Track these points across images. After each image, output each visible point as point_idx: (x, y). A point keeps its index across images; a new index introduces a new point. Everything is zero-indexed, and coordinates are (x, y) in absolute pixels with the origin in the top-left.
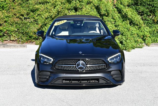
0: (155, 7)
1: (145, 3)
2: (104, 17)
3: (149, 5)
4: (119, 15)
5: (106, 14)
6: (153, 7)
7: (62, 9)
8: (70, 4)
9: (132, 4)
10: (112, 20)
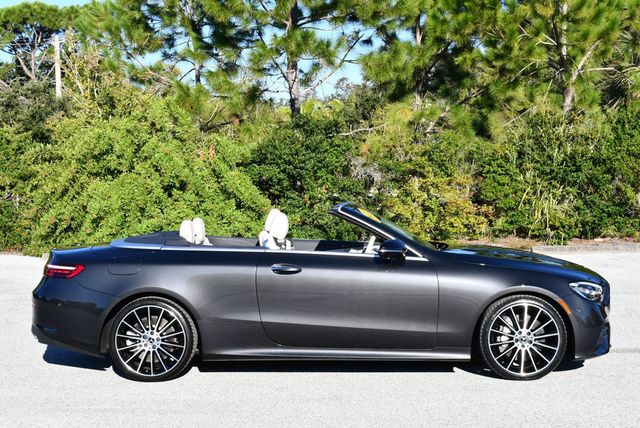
0: (302, 168)
1: (280, 158)
2: (175, 192)
3: (290, 163)
4: (216, 185)
5: (178, 185)
6: (295, 167)
7: (77, 172)
8: (98, 162)
9: (254, 161)
10: (193, 197)
